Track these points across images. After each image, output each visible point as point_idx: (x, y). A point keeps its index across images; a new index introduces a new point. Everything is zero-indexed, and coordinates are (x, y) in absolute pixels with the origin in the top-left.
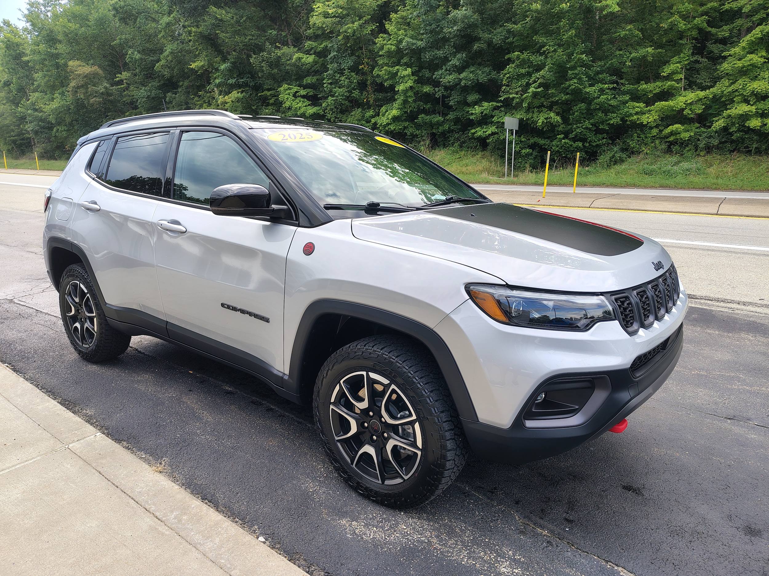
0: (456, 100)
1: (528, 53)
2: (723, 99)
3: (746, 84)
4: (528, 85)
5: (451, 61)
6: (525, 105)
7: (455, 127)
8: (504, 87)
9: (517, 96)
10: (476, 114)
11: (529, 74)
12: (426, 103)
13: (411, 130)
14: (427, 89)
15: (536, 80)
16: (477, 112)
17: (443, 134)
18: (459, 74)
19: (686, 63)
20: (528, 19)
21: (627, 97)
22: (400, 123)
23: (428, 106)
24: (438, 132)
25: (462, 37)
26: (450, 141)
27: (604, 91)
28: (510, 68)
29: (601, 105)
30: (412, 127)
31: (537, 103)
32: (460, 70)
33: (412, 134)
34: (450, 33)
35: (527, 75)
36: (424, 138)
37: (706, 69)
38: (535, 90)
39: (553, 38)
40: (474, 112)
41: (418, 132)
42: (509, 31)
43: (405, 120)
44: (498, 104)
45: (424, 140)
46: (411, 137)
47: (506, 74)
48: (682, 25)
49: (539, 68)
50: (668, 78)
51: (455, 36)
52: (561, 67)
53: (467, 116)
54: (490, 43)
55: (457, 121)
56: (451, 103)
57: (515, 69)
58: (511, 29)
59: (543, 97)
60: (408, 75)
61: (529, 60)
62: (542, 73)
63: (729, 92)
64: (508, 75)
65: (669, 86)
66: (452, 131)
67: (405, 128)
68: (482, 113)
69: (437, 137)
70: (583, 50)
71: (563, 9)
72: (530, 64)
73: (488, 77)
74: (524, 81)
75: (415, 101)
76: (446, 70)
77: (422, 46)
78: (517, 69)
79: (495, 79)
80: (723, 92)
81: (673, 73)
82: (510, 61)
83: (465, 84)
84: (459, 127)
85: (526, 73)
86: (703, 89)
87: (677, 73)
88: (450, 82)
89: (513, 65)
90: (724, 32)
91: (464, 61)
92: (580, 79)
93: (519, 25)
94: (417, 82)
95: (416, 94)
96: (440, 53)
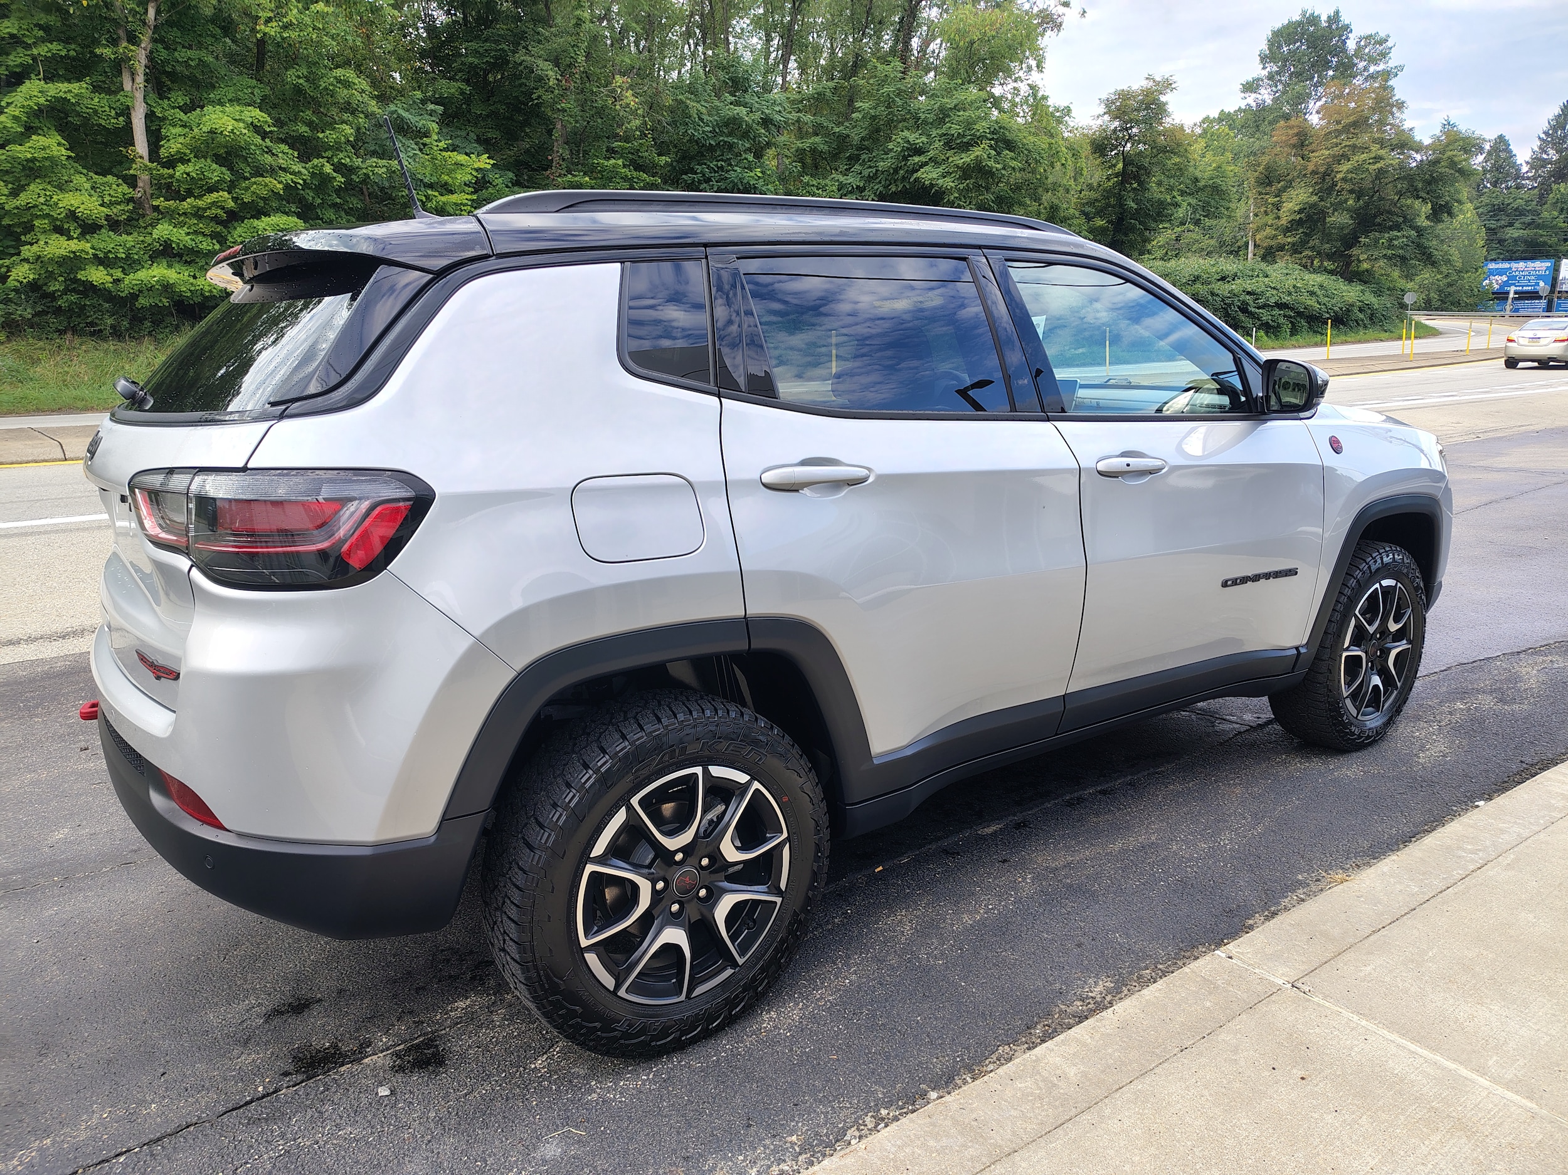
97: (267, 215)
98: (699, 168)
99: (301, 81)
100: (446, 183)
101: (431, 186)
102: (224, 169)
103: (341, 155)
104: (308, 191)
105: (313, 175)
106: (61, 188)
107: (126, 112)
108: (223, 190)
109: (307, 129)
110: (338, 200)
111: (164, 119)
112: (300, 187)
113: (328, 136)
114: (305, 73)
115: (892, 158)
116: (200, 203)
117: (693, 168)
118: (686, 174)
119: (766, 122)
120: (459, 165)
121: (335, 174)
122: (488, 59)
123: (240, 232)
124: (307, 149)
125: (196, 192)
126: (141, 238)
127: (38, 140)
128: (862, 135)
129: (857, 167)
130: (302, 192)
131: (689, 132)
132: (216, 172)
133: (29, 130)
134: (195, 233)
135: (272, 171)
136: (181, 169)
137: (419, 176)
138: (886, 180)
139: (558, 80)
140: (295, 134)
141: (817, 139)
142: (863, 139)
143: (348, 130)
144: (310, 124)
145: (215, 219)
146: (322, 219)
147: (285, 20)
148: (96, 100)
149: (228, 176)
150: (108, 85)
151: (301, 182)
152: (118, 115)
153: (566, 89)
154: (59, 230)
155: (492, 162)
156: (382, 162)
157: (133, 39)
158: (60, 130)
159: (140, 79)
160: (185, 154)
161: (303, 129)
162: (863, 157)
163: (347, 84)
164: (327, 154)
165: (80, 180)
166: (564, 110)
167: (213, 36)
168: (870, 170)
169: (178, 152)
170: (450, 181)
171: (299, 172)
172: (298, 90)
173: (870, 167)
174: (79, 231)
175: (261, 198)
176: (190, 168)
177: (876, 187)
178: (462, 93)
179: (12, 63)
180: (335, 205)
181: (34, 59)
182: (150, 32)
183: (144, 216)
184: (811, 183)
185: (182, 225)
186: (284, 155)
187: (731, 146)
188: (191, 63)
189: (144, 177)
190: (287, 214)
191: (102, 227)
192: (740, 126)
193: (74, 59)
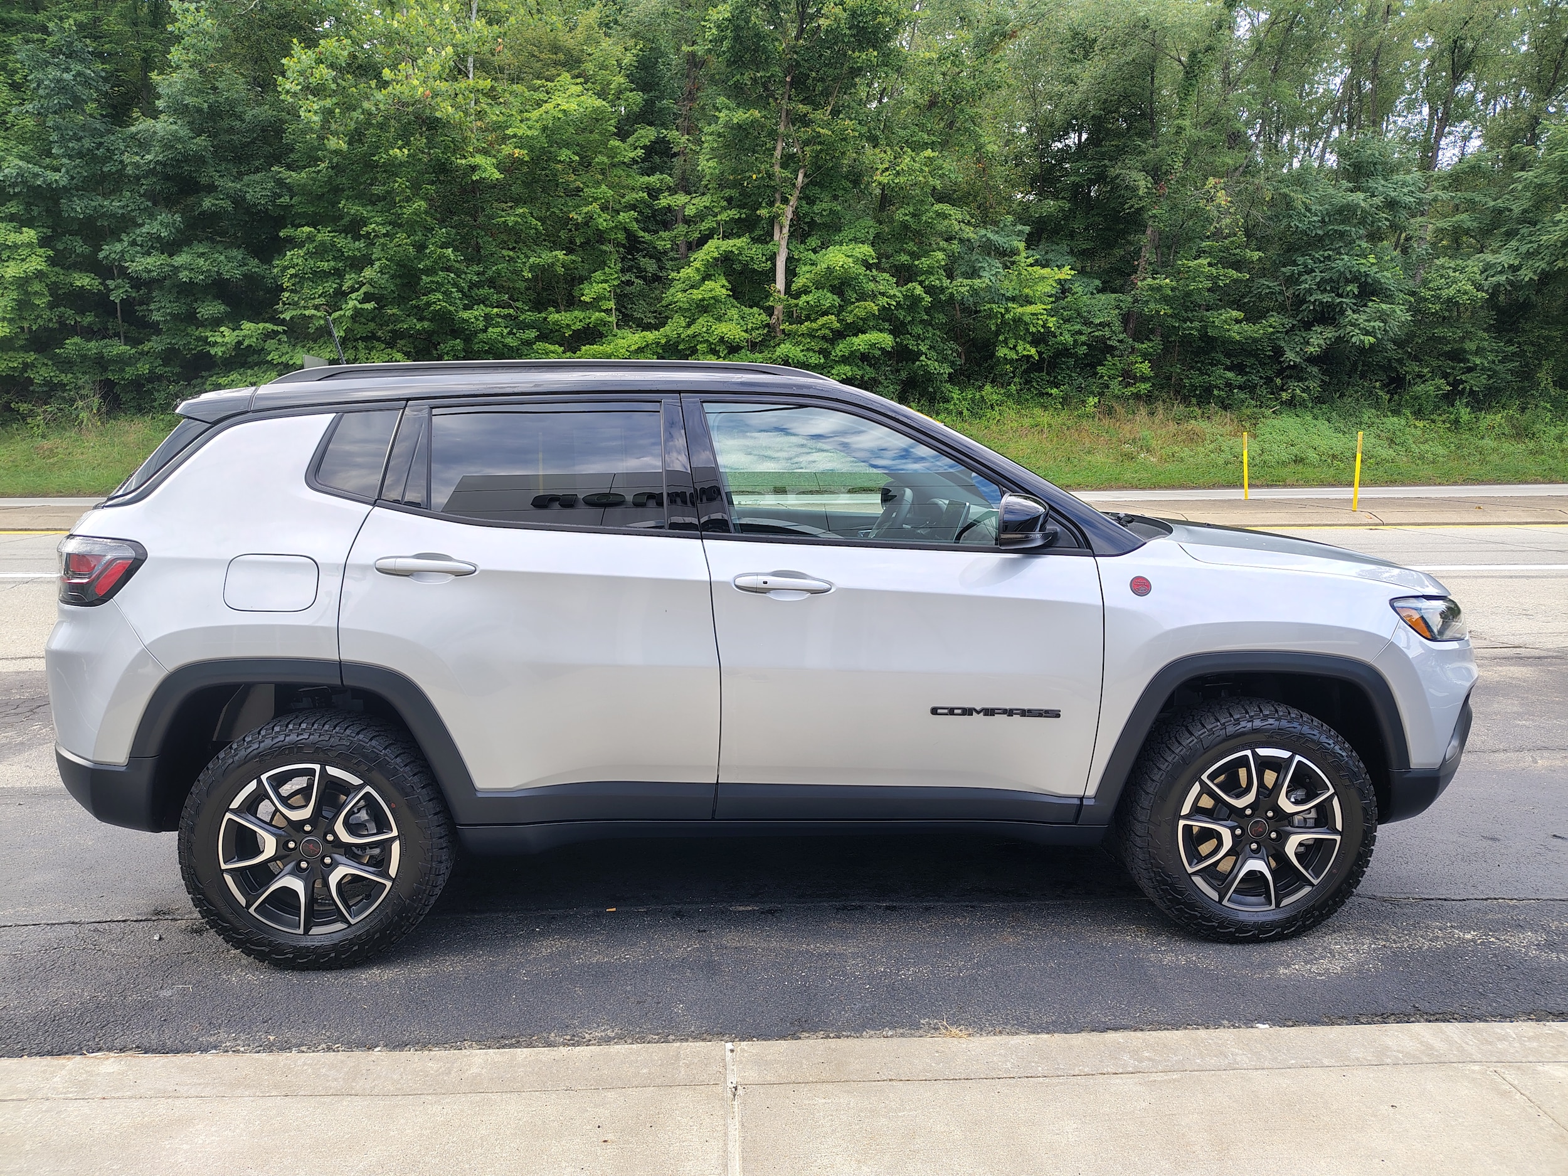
0: (168, 311)
1: (329, 232)
2: (681, 347)
3: (711, 327)
4: (341, 295)
5: (142, 225)
6: (338, 333)
7: (167, 369)
8: (287, 294)
9: (319, 314)
10: (224, 344)
11: (339, 274)
12: (82, 312)
13: (44, 372)
14: (83, 280)
15: (356, 286)
16: (226, 340)
17: (137, 384)
18: (171, 255)
19: (616, 283)
20: (323, 165)
21: (532, 334)
22: (11, 353)
23: (89, 319)
24: (123, 379)
25: (167, 178)
26: (155, 400)
27: (492, 319)
28: (294, 257)
29: (491, 343)
30: (47, 365)
31: (361, 330)
32: (171, 247)
33: (47, 383)
34: (137, 165)
35: (333, 274)
36: (83, 392)
37: (642, 295)
38: (359, 306)
39: (379, 208)
40: (219, 340)
41: (65, 378)
42: (280, 183)
43: (25, 349)
44: (275, 328)
45: (82, 397)
46: (45, 389)
47: (286, 268)
48: (603, 221)
49: (359, 263)
50: (594, 305)
51: (152, 172)
52: (404, 266)
53: (197, 346)
54: (238, 201)
55: (169, 356)
56: (156, 317)
57: (306, 260)
58: (286, 179)
59: (371, 321)
60: (30, 245)
61: (333, 245)
62: (368, 273)
63: (688, 336)
64: (292, 271)
65: (597, 319)
66: (160, 378)
67: (26, 366)
68: (239, 343)
69: (117, 390)
70: (443, 240)
71: (396, 158)
72: (339, 255)
73: (241, 269)
74: (330, 286)
75: (51, 306)
76: (133, 243)
77: (62, 183)
78: (309, 259)
79: (258, 275)
80: (679, 335)
81: (598, 299)
82: (292, 243)
83: (191, 278)
84: (177, 370)
85: (330, 270)
86: (648, 327)
87: (605, 298)
88: (150, 271)
89: (301, 252)
90: (663, 241)
91: (178, 230)
92: (447, 294)
93: (303, 175)
94: (52, 261)
95: (53, 288)
96: (115, 205)
97: (864, 332)
98: (1300, 260)
99: (907, 218)
100: (1027, 296)
101: (1013, 299)
102: (835, 297)
103: (932, 278)
104: (900, 311)
105: (906, 297)
106: (719, 319)
107: (773, 258)
108: (832, 314)
109: (908, 258)
110: (926, 317)
111: (799, 260)
112: (893, 308)
113: (924, 263)
114: (912, 210)
115: (1561, 230)
116: (814, 325)
117: (1295, 260)
118: (1284, 266)
119: (1392, 204)
120: (1043, 278)
121: (924, 295)
122: (1089, 176)
123: (841, 349)
124: (904, 275)
125: (813, 317)
126: (769, 356)
127: (709, 284)
128: (1525, 207)
129: (1514, 243)
130: (895, 312)
131: (1292, 224)
132: (829, 299)
133: (706, 277)
134: (808, 350)
135: (873, 296)
136: (804, 298)
137: (1002, 292)
138: (1552, 254)
139: (1148, 188)
140: (897, 263)
141: (1465, 216)
142: (1525, 211)
143: (940, 255)
144: (912, 254)
145: (824, 338)
146: (910, 334)
147: (898, 168)
148: (754, 250)
149: (837, 301)
150: (766, 238)
151: (894, 303)
152: (767, 260)
153: (1160, 196)
154: (714, 352)
155: (1073, 272)
156: (966, 282)
157: (785, 201)
158: (727, 275)
159: (786, 230)
160: (808, 287)
161: (904, 258)
162: (1521, 231)
163: (945, 216)
164: (919, 279)
165: (733, 313)
166: (1155, 216)
167: (844, 189)
168: (1529, 246)
169: (804, 286)
170: (1031, 293)
171: (894, 295)
172: (905, 226)
173: (1531, 242)
174: (726, 352)
175: (861, 319)
176: (809, 298)
177: (1537, 265)
178: (1062, 210)
179: (703, 228)
180: (922, 321)
181: (718, 224)
182: (798, 192)
183: (775, 337)
184: (1447, 265)
185: (798, 344)
186: (886, 283)
187: (1342, 234)
188: (824, 213)
189: (779, 308)
190: (881, 331)
191: (742, 348)
192: (1355, 213)
193: (745, 220)
